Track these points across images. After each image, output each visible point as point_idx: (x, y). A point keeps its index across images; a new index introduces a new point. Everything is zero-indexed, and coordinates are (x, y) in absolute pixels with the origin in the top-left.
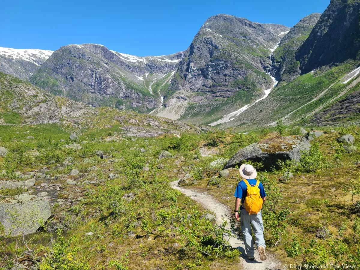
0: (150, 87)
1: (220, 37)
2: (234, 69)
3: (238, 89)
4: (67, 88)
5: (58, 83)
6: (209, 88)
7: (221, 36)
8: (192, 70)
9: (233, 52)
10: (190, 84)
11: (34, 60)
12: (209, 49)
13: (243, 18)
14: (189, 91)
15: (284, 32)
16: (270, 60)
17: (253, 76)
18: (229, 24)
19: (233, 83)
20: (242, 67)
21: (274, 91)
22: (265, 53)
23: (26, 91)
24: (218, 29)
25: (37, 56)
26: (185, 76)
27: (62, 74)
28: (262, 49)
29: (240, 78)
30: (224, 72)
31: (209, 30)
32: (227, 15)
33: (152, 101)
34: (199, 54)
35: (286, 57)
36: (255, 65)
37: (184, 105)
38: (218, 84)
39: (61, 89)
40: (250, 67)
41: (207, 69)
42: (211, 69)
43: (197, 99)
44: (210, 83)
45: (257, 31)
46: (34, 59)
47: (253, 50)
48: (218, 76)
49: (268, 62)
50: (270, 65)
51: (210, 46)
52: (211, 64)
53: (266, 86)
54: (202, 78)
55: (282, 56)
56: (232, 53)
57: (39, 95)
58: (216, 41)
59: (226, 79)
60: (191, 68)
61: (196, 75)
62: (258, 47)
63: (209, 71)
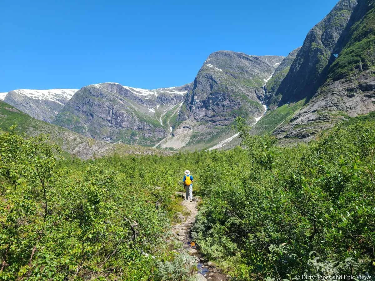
0: (161, 118)
1: (220, 72)
2: (231, 100)
4: (88, 124)
5: (80, 120)
6: (210, 117)
7: (221, 70)
8: (195, 103)
9: (229, 85)
10: (194, 115)
11: (57, 100)
12: (210, 84)
14: (194, 121)
16: (263, 90)
18: (228, 59)
20: (238, 99)
22: (259, 84)
24: (218, 64)
25: (60, 95)
26: (190, 108)
27: (83, 111)
29: (236, 108)
30: (222, 103)
31: (210, 66)
33: (162, 132)
34: (202, 88)
36: (250, 96)
37: (189, 133)
38: (217, 114)
39: (83, 125)
40: (245, 98)
41: (208, 101)
42: (212, 101)
43: (200, 128)
44: (211, 113)
48: (218, 107)
49: (261, 92)
50: (263, 94)
51: (211, 81)
52: (211, 97)
53: (258, 114)
54: (204, 109)
55: (273, 87)
56: (229, 87)
58: (215, 77)
59: (224, 110)
60: (195, 101)
61: (199, 107)
62: (254, 78)
63: (210, 103)
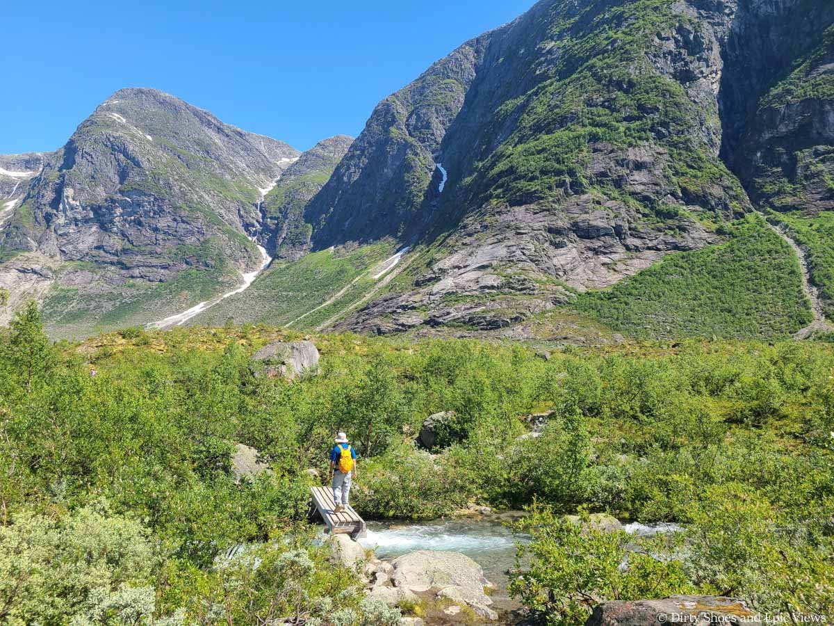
1: (148, 141)
2: (179, 219)
3: (185, 266)
6: (114, 254)
7: (149, 138)
9: (176, 180)
10: (61, 239)
12: (119, 164)
13: (205, 111)
14: (58, 257)
15: (290, 158)
16: (258, 212)
17: (219, 240)
18: (171, 115)
19: (174, 251)
20: (198, 218)
21: (262, 277)
22: (250, 195)
24: (142, 120)
26: (48, 218)
28: (243, 186)
29: (190, 240)
30: (153, 221)
31: (119, 118)
32: (165, 95)
34: (90, 170)
35: (288, 211)
36: (227, 218)
37: (39, 290)
38: (136, 249)
40: (215, 221)
41: (110, 210)
42: (121, 211)
43: (79, 279)
44: (116, 242)
45: (232, 144)
47: (223, 185)
48: (138, 229)
49: (253, 215)
50: (257, 221)
51: (121, 157)
52: (121, 200)
53: (247, 265)
54: (94, 229)
55: (281, 207)
58: (137, 149)
59: (156, 240)
60: (66, 201)
61: (79, 221)
62: (234, 178)
63: (116, 215)
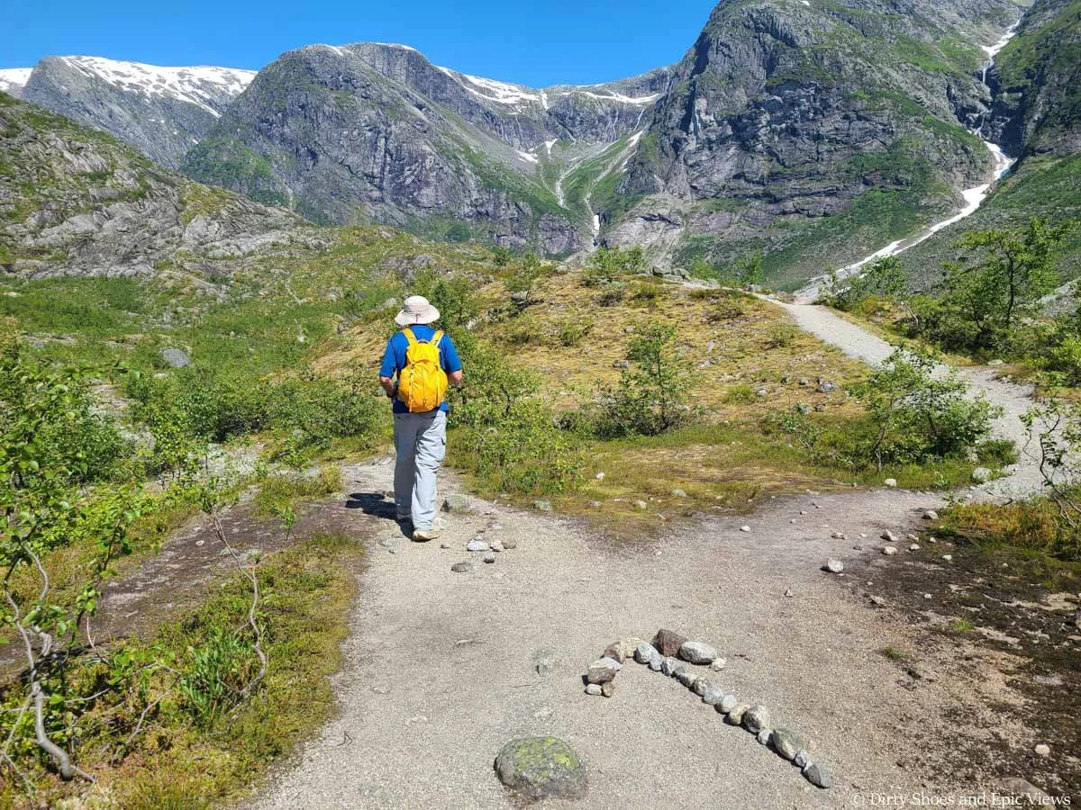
0: (558, 184)
1: (805, 7)
2: (853, 115)
3: (862, 188)
4: (299, 187)
5: (272, 170)
6: (758, 183)
7: (806, 3)
8: (699, 125)
9: (848, 55)
10: (691, 172)
11: (205, 101)
12: (765, 50)
14: (688, 197)
16: (983, 85)
17: (920, 140)
19: (845, 166)
20: (883, 108)
21: (999, 192)
22: (966, 60)
23: (67, 155)
25: (216, 86)
26: (677, 145)
27: (283, 140)
28: (954, 47)
29: (872, 147)
30: (813, 126)
33: (561, 230)
34: (727, 68)
35: (1046, 72)
36: (928, 102)
37: (667, 241)
38: (789, 171)
39: (279, 188)
40: (914, 108)
41: (753, 119)
42: (768, 117)
43: (714, 223)
44: (760, 165)
46: (207, 97)
47: (921, 51)
48: (792, 142)
49: (974, 92)
50: (983, 101)
51: (769, 38)
52: (769, 102)
53: (968, 176)
54: (732, 151)
55: (1031, 67)
56: (848, 59)
57: (118, 172)
58: (790, 21)
59: (818, 153)
60: (697, 117)
61: (713, 142)
62: (938, 39)
63: (760, 126)
